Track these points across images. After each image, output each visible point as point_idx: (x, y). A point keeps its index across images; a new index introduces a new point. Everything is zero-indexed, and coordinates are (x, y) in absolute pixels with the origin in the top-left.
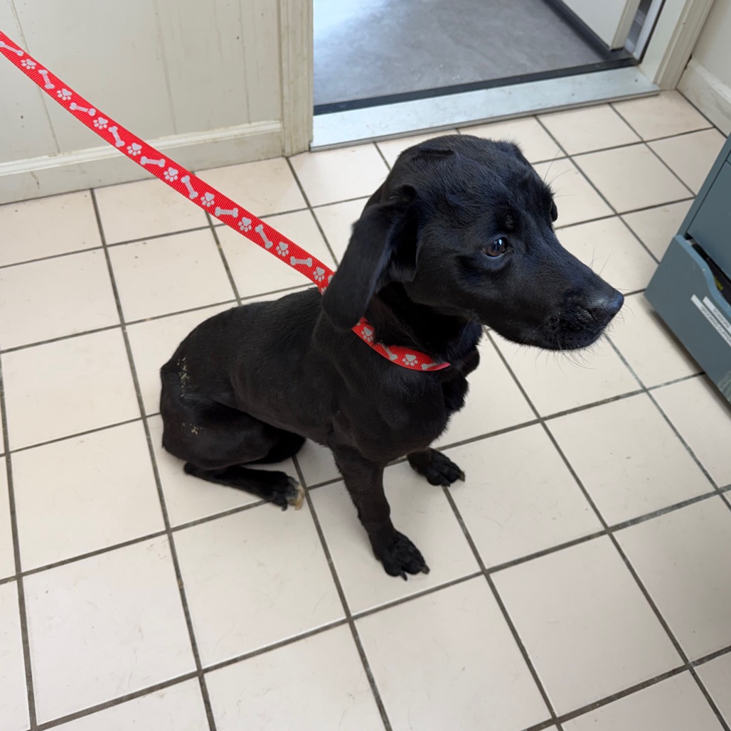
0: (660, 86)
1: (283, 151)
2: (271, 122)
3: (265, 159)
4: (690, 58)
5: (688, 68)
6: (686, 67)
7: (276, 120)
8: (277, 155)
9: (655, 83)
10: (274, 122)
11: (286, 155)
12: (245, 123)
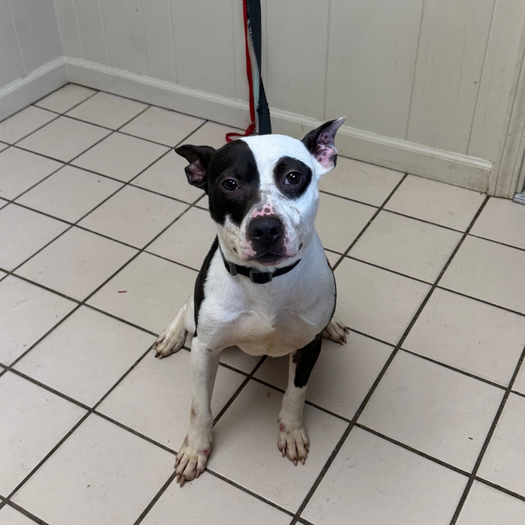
1: (488, 189)
2: (485, 161)
3: (470, 189)
7: (490, 161)
8: (481, 190)
11: (489, 193)
12: (463, 153)
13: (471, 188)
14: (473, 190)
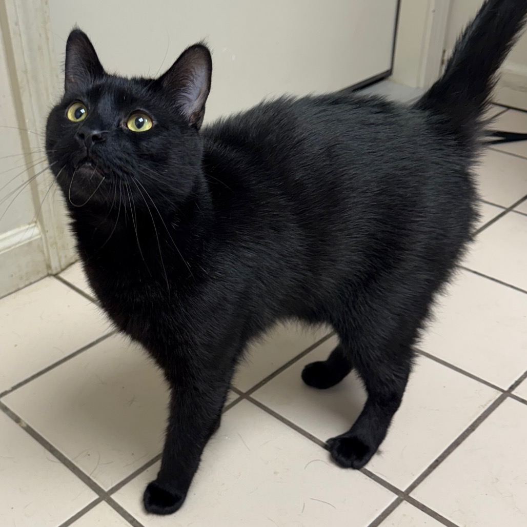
1: (49, 267)
2: (23, 228)
3: (26, 286)
7: (29, 224)
8: (41, 275)
10: (27, 226)
11: (54, 272)
13: (27, 283)
14: (31, 284)
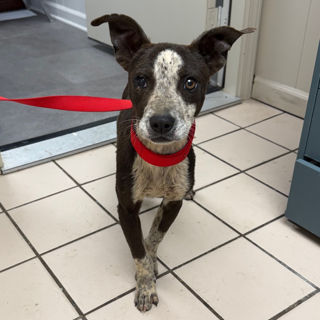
0: (240, 97)
4: (254, 76)
5: (255, 83)
6: (253, 83)
9: (237, 96)
